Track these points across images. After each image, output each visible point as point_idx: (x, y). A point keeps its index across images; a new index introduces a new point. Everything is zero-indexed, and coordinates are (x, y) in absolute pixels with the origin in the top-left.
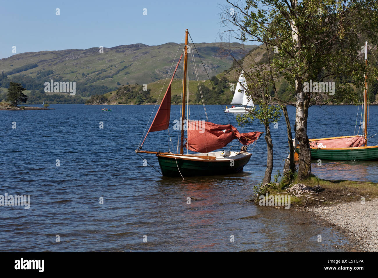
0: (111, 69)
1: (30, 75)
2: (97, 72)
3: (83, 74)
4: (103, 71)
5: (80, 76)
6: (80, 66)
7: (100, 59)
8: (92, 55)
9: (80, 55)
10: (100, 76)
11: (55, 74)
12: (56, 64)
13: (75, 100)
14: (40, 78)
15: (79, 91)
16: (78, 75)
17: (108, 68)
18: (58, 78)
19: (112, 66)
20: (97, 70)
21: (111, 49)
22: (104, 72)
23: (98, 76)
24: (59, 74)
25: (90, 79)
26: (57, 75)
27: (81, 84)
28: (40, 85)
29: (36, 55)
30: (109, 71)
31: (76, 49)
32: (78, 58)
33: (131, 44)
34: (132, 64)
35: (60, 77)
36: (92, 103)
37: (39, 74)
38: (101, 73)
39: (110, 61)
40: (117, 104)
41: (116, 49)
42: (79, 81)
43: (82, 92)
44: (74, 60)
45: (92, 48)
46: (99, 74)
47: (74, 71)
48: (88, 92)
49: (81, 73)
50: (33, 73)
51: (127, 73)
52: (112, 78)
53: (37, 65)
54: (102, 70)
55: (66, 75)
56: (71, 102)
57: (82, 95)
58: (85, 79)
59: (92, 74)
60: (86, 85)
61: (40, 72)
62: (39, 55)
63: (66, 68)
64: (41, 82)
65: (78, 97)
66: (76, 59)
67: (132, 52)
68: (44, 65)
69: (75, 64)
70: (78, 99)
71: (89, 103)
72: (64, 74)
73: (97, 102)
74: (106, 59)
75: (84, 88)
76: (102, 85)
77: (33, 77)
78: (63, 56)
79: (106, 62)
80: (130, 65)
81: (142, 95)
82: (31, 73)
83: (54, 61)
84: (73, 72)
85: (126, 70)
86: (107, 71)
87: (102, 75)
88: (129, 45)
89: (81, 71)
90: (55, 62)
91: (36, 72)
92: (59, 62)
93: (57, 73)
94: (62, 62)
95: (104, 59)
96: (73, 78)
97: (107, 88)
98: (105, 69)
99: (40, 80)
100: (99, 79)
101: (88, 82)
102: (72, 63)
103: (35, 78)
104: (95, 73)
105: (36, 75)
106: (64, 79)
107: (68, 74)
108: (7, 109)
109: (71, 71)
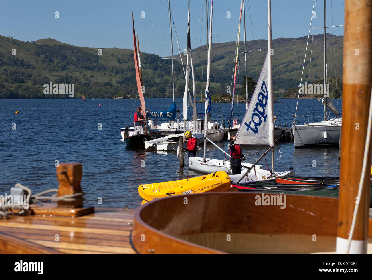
0: (299, 61)
1: (217, 67)
2: (285, 64)
4: (290, 63)
7: (287, 51)
8: (280, 45)
10: (288, 68)
14: (228, 70)
17: (296, 59)
19: (300, 57)
20: (284, 62)
21: (298, 39)
22: (292, 64)
23: (286, 68)
25: (278, 72)
28: (229, 77)
29: (223, 46)
30: (297, 63)
31: (263, 40)
33: (319, 34)
34: (320, 55)
36: (289, 97)
37: (226, 66)
38: (289, 65)
39: (297, 52)
40: (314, 97)
41: (303, 39)
45: (279, 39)
46: (287, 66)
47: (262, 63)
48: (276, 86)
50: (220, 65)
51: (315, 65)
52: (299, 70)
53: (224, 56)
54: (290, 61)
55: (253, 67)
59: (280, 66)
60: (274, 78)
61: (227, 63)
62: (226, 46)
63: (254, 60)
64: (229, 74)
67: (320, 43)
68: (231, 56)
69: (262, 55)
71: (286, 97)
72: (252, 66)
73: (294, 96)
74: (293, 50)
76: (290, 78)
77: (220, 70)
78: (250, 47)
79: (294, 54)
80: (318, 57)
81: (338, 88)
82: (218, 65)
84: (260, 64)
85: (314, 62)
86: (295, 63)
87: (290, 67)
88: (316, 35)
91: (223, 64)
95: (291, 50)
97: (295, 81)
98: (292, 61)
99: (227, 73)
100: (287, 71)
101: (276, 74)
102: (259, 54)
103: (222, 70)
104: (283, 65)
105: (224, 67)
106: (251, 71)
107: (255, 66)
108: (242, 101)
109: (258, 63)
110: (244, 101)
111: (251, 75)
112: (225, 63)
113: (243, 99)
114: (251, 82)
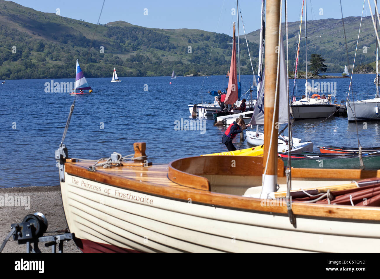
0: (368, 38)
2: (354, 41)
3: (340, 44)
5: (337, 46)
6: (336, 35)
7: (356, 28)
8: (348, 24)
9: (336, 25)
11: (311, 44)
12: (313, 33)
13: (334, 70)
15: (337, 60)
16: (335, 44)
17: (365, 37)
18: (315, 47)
20: (353, 39)
22: (361, 41)
24: (316, 44)
25: (347, 49)
26: (313, 44)
27: (339, 53)
29: (292, 26)
30: (366, 40)
31: (332, 19)
32: (334, 27)
35: (317, 47)
36: (358, 72)
39: (366, 29)
42: (336, 50)
43: (340, 62)
44: (330, 29)
45: (348, 17)
46: (356, 43)
47: (331, 40)
48: (346, 62)
49: (338, 43)
53: (293, 34)
55: (323, 45)
56: (330, 71)
57: (340, 64)
58: (342, 48)
59: (349, 43)
60: (343, 55)
62: (295, 25)
63: (323, 38)
65: (337, 66)
66: (332, 29)
69: (331, 33)
70: (337, 68)
71: (355, 72)
72: (321, 43)
74: (362, 28)
75: (342, 57)
76: (359, 54)
78: (319, 25)
79: (362, 31)
83: (311, 30)
84: (329, 42)
89: (338, 41)
90: (311, 32)
91: (292, 42)
92: (316, 32)
93: (314, 43)
94: (319, 31)
96: (330, 47)
97: (364, 57)
98: (361, 38)
101: (345, 51)
102: (328, 32)
103: (292, 48)
104: (352, 42)
105: (293, 45)
106: (321, 48)
107: (324, 43)
108: (311, 77)
109: (328, 40)
110: (313, 77)
111: (320, 52)
112: (294, 41)
113: (311, 75)
114: (320, 59)
